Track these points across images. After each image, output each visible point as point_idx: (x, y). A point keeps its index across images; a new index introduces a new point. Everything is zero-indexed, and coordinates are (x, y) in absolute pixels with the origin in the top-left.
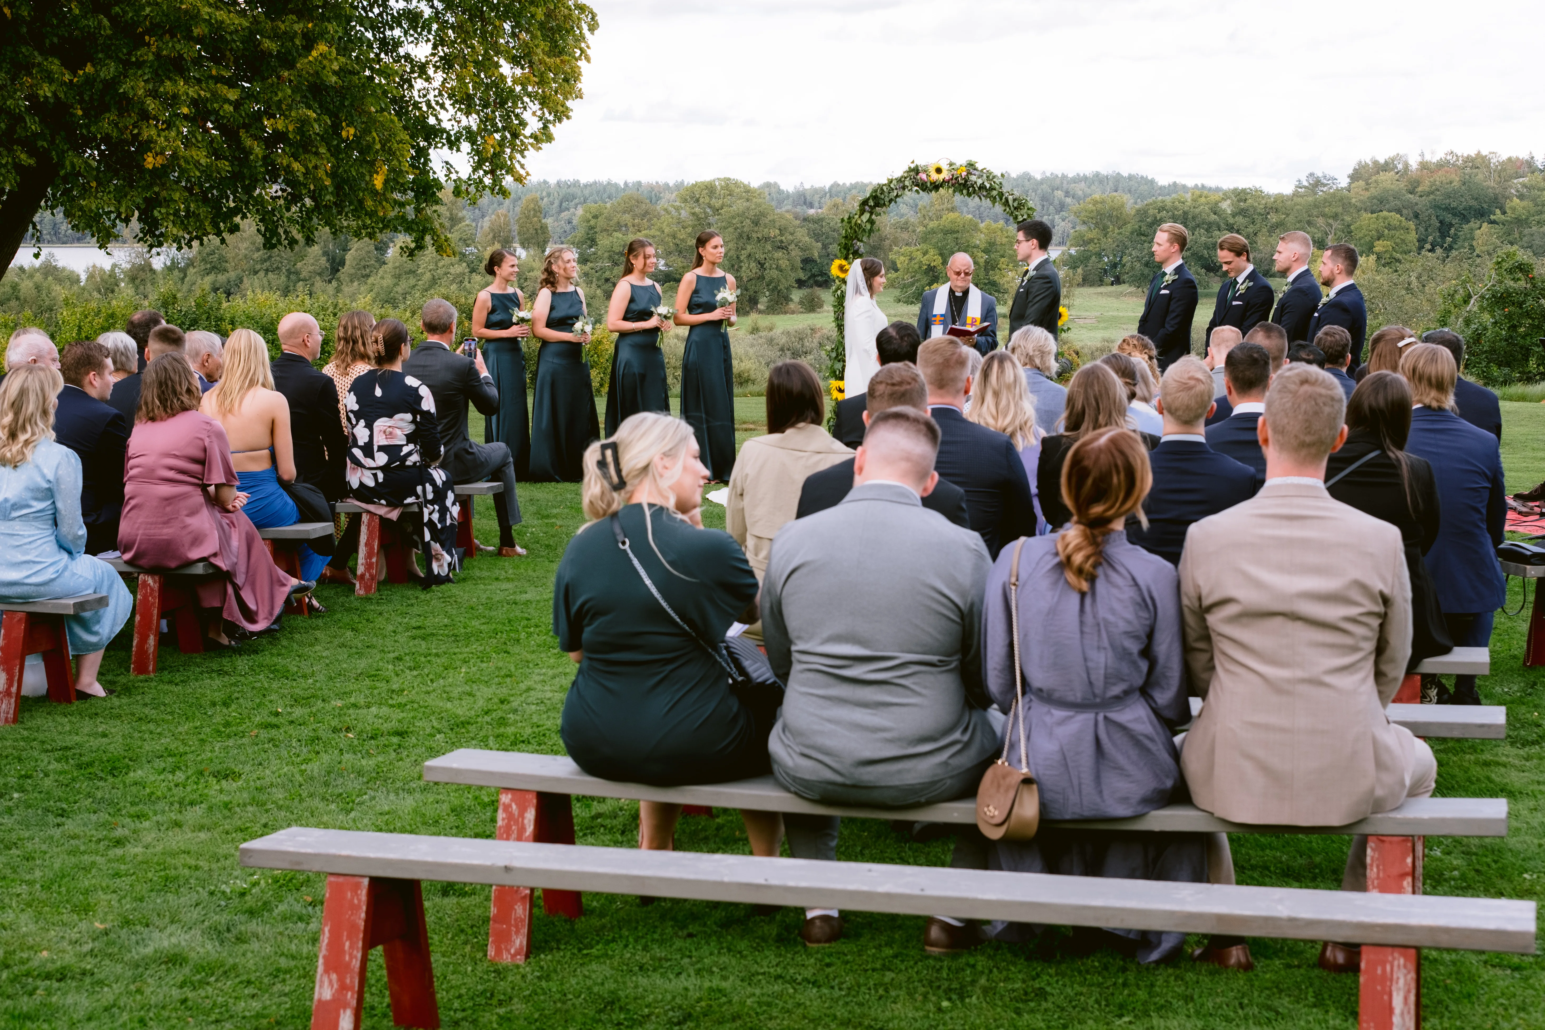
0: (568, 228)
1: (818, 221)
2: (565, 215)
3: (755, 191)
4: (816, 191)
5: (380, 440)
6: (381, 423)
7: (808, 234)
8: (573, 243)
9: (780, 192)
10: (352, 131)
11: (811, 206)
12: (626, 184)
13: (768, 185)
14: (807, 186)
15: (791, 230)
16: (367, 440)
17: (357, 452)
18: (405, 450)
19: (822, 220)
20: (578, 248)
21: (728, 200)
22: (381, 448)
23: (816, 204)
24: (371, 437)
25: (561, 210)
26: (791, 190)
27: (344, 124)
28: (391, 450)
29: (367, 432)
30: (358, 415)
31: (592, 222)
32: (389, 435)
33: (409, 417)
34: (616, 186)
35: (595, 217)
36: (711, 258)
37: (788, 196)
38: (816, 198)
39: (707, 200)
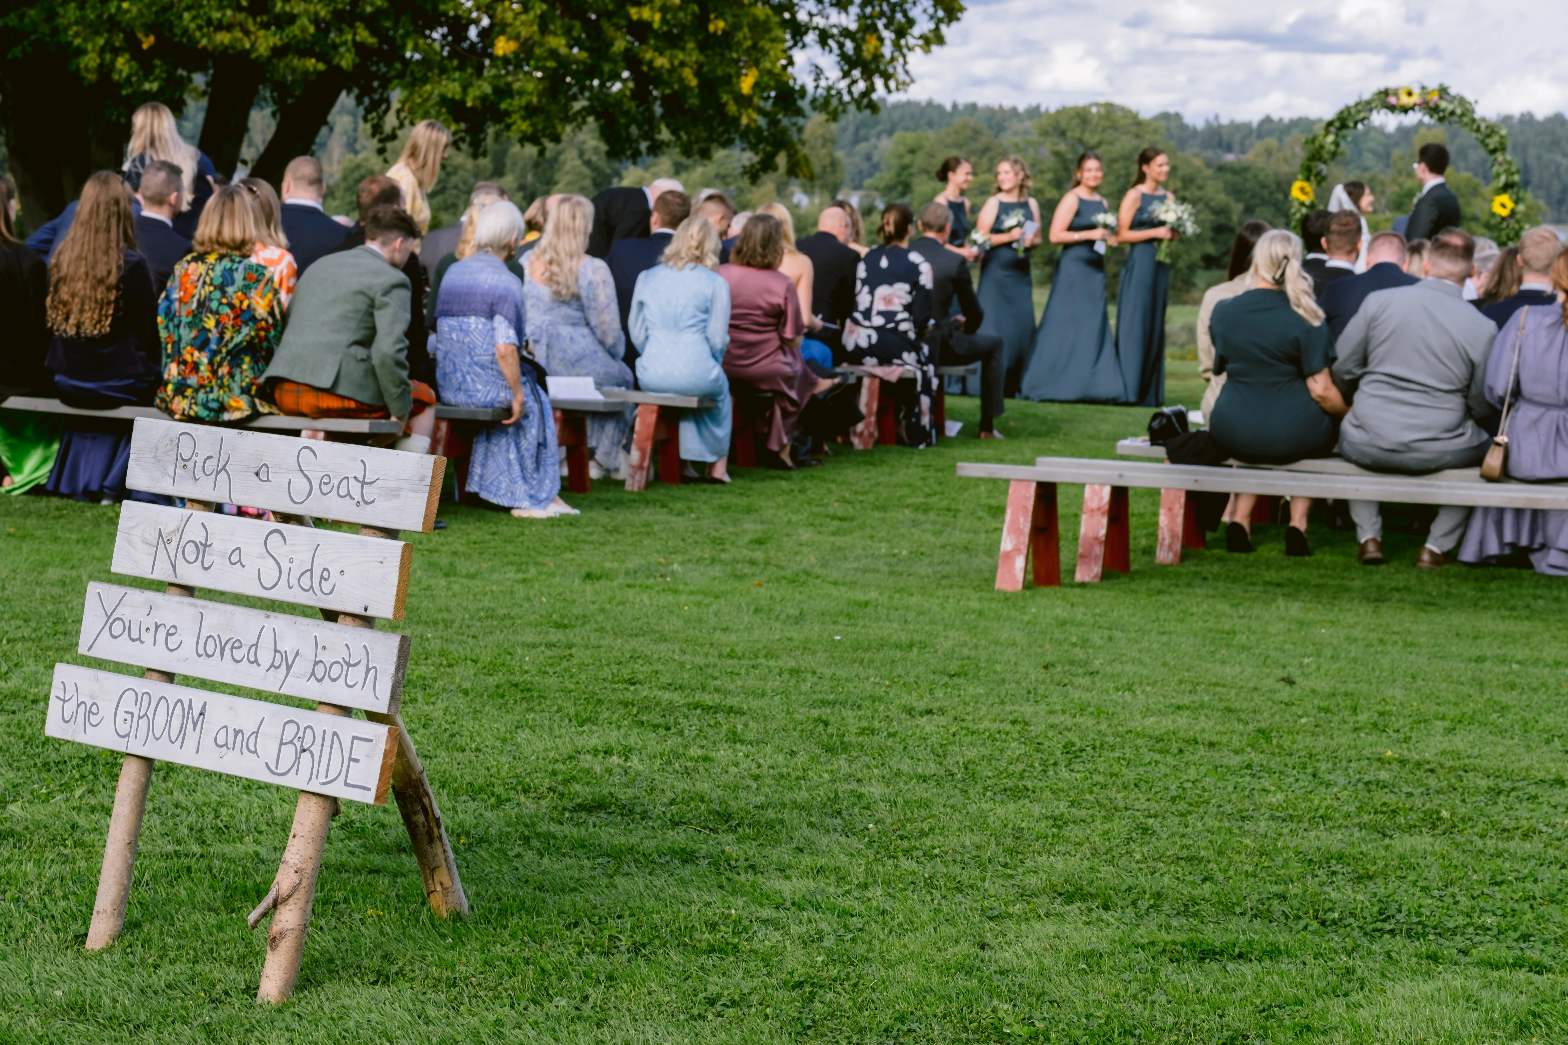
0: (865, 166)
1: (1241, 171)
2: (863, 147)
3: (1149, 123)
4: (1236, 127)
5: (879, 306)
6: (883, 290)
7: (1225, 190)
8: (877, 189)
9: (1183, 127)
10: (721, 24)
11: (1229, 149)
12: (955, 106)
13: (1165, 116)
14: (1224, 121)
15: (1199, 182)
16: (867, 305)
17: (858, 316)
18: (900, 316)
19: (1246, 169)
20: (884, 195)
21: (1109, 135)
22: (880, 313)
23: (1237, 147)
24: (872, 302)
25: (856, 140)
26: (1200, 125)
27: (712, 16)
28: (889, 316)
29: (868, 298)
30: (864, 282)
31: (907, 159)
32: (888, 300)
33: (906, 287)
34: (940, 108)
35: (912, 151)
36: (1154, 175)
37: (1195, 133)
38: (1237, 138)
39: (1077, 134)
